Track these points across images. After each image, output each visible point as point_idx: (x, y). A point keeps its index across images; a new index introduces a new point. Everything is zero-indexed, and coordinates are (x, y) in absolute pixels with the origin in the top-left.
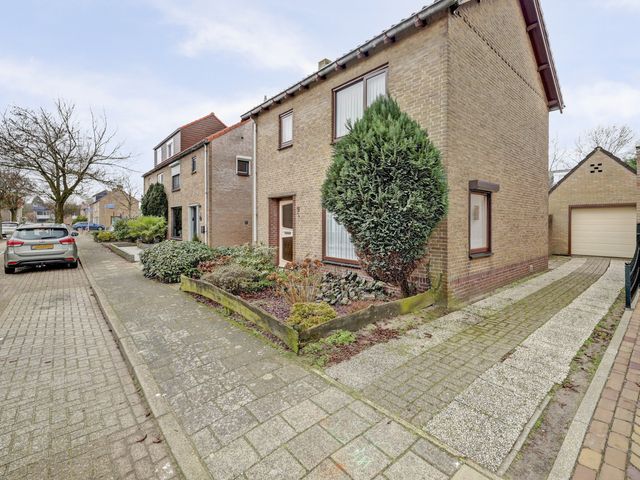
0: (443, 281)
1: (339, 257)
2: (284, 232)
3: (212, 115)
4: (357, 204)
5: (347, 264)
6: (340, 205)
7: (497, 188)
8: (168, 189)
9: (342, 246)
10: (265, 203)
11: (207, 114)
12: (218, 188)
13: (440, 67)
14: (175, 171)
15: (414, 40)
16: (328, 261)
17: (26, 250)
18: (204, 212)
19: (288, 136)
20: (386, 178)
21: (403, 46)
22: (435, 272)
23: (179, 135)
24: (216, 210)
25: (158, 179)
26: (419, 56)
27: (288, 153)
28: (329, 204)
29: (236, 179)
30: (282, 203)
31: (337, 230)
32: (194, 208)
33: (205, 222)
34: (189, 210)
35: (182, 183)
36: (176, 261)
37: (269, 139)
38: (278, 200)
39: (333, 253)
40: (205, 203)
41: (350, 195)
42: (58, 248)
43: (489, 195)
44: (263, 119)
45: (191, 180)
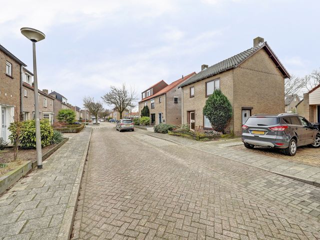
0: (233, 132)
1: (208, 127)
2: (191, 121)
3: (163, 81)
4: (210, 114)
5: (210, 129)
6: (207, 114)
7: (252, 108)
8: (150, 107)
9: (208, 125)
10: (186, 113)
11: (161, 80)
12: (169, 107)
13: (232, 81)
14: (152, 101)
15: (225, 73)
16: (205, 129)
17: (125, 126)
18: (164, 115)
19: (193, 94)
20: (216, 109)
21: (223, 74)
22: (231, 129)
23: (152, 89)
24: (168, 115)
25: (146, 104)
26: (227, 77)
27: (193, 98)
28: (204, 114)
29: (174, 104)
30: (191, 113)
31: (207, 120)
32: (160, 114)
33: (164, 118)
34: (158, 115)
35: (156, 106)
36: (165, 128)
37: (187, 94)
38: (189, 112)
39: (206, 126)
40: (164, 112)
41: (209, 112)
42: (131, 126)
43: (250, 110)
44: (185, 88)
45: (159, 105)
